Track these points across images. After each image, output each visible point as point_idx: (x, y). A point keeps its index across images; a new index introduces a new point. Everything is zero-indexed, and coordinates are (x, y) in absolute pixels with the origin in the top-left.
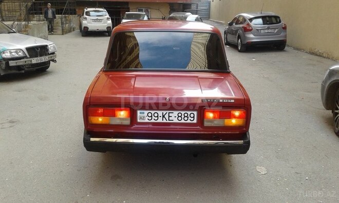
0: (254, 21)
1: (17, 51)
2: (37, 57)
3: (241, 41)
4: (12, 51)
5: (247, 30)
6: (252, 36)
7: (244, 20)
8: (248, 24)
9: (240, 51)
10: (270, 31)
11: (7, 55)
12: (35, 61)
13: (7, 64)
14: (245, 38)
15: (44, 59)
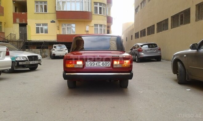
0: (144, 46)
1: (23, 57)
2: (32, 61)
3: (137, 57)
4: (21, 57)
5: (140, 51)
6: (143, 54)
7: (138, 46)
8: (140, 48)
9: (137, 62)
10: (152, 51)
11: (18, 59)
12: (31, 63)
13: (18, 63)
14: (139, 55)
15: (36, 62)
